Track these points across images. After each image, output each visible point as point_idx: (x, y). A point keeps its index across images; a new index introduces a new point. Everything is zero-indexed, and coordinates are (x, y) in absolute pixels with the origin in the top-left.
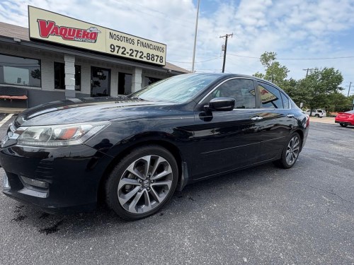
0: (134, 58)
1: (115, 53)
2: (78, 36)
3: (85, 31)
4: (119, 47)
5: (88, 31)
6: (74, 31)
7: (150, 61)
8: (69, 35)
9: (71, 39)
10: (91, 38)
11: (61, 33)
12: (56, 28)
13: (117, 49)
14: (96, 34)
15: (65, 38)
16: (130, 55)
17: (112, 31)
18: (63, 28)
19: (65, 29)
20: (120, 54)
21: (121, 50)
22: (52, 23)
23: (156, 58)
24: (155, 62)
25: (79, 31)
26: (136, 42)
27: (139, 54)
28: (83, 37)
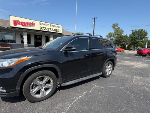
0: (49, 31)
1: (42, 30)
2: (27, 25)
3: (30, 23)
4: (43, 28)
5: (31, 23)
6: (26, 23)
7: (56, 32)
8: (24, 24)
9: (25, 26)
10: (33, 25)
11: (21, 24)
12: (20, 23)
13: (42, 28)
14: (34, 24)
15: (23, 26)
16: (48, 30)
17: (40, 22)
18: (22, 22)
19: (23, 22)
20: (44, 30)
21: (44, 29)
22: (18, 21)
23: (58, 31)
24: (58, 32)
25: (28, 23)
26: (50, 25)
27: (51, 30)
28: (30, 25)
